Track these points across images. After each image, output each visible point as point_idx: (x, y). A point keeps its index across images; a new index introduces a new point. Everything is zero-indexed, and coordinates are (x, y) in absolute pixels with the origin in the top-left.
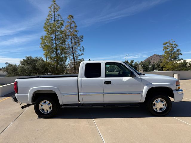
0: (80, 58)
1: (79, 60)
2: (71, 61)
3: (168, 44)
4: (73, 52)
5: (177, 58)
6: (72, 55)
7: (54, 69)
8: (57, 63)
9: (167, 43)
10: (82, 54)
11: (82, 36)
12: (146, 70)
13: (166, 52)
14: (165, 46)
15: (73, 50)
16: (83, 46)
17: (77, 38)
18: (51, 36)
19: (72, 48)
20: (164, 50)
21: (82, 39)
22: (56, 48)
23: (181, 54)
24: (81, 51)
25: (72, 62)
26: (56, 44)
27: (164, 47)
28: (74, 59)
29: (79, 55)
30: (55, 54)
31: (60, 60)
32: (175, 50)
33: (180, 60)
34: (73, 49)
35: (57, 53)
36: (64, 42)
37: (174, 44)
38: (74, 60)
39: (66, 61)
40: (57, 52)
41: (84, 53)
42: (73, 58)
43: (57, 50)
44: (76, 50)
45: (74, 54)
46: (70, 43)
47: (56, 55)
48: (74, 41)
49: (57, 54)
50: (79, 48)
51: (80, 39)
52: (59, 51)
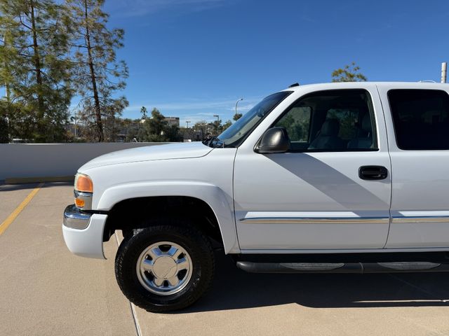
0: (115, 95)
1: (111, 100)
2: (87, 103)
3: (344, 75)
4: (93, 78)
6: (91, 85)
7: (31, 126)
8: (41, 105)
9: (340, 72)
10: (122, 85)
11: (122, 31)
15: (92, 70)
16: (123, 62)
17: (105, 35)
18: (17, 20)
19: (91, 65)
21: (121, 41)
22: (37, 60)
24: (117, 75)
25: (90, 109)
26: (35, 45)
28: (96, 97)
29: (113, 88)
30: (33, 79)
31: (50, 99)
34: (94, 67)
35: (39, 75)
36: (60, 42)
38: (97, 102)
39: (68, 102)
40: (39, 72)
41: (126, 81)
42: (93, 95)
43: (39, 65)
44: (104, 73)
45: (97, 84)
46: (84, 51)
47: (35, 82)
48: (96, 44)
49: (39, 80)
50: (110, 66)
51: (116, 41)
52: (45, 71)
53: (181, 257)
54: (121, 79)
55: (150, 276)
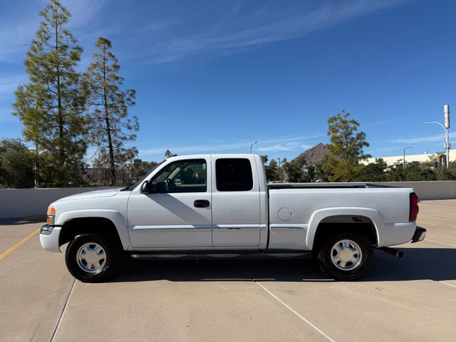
0: (127, 145)
1: (123, 150)
2: (102, 151)
3: (338, 121)
4: (109, 130)
5: (358, 153)
6: (106, 137)
7: (53, 173)
8: (62, 156)
9: (335, 119)
10: (133, 137)
11: (134, 91)
12: (295, 178)
13: (333, 139)
14: (331, 124)
15: (108, 123)
16: (135, 117)
17: (119, 95)
18: (46, 86)
19: (107, 119)
20: (329, 134)
21: (133, 100)
22: (61, 119)
23: (367, 145)
24: (130, 128)
25: (105, 157)
26: (60, 106)
27: (330, 126)
28: (110, 146)
29: (125, 138)
30: (56, 134)
31: (69, 150)
32: (354, 134)
33: (364, 157)
34: (109, 121)
35: (61, 130)
36: (80, 102)
37: (351, 122)
38: (111, 151)
39: (84, 151)
40: (61, 127)
41: (137, 133)
42: (108, 145)
43: (61, 123)
44: (118, 126)
45: (112, 136)
46: (102, 108)
47: (58, 136)
48: (111, 102)
49: (62, 134)
50: (123, 120)
51: (129, 100)
52: (66, 127)
53: (101, 252)
54: (133, 132)
55: (84, 262)
